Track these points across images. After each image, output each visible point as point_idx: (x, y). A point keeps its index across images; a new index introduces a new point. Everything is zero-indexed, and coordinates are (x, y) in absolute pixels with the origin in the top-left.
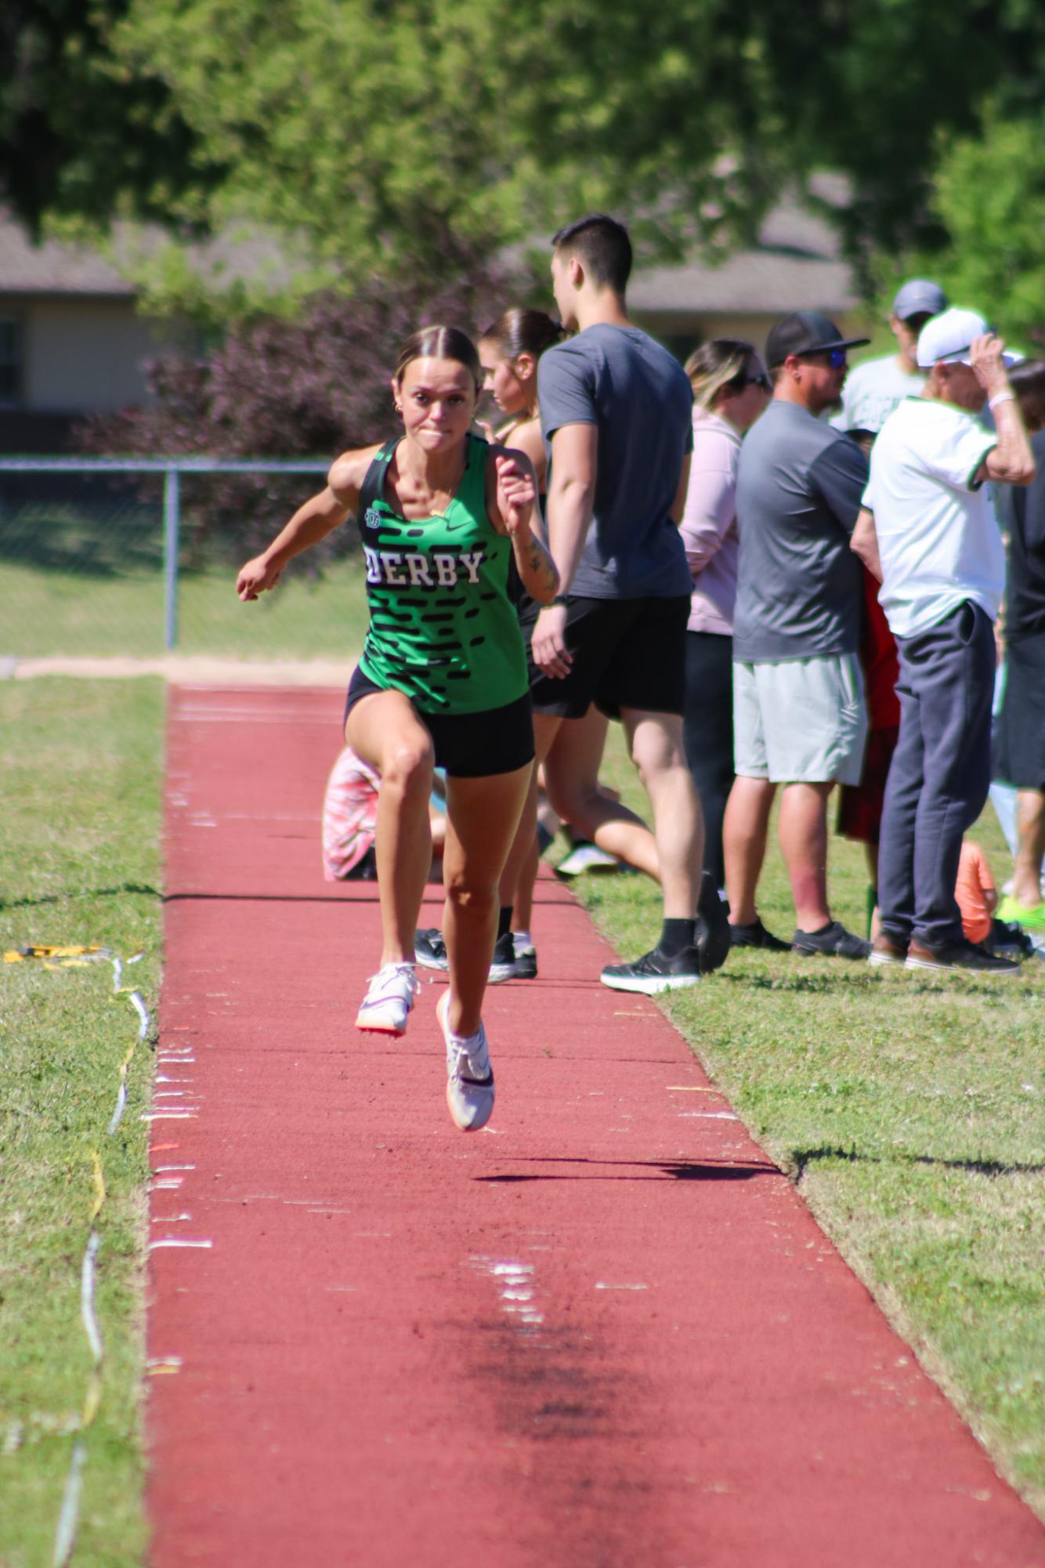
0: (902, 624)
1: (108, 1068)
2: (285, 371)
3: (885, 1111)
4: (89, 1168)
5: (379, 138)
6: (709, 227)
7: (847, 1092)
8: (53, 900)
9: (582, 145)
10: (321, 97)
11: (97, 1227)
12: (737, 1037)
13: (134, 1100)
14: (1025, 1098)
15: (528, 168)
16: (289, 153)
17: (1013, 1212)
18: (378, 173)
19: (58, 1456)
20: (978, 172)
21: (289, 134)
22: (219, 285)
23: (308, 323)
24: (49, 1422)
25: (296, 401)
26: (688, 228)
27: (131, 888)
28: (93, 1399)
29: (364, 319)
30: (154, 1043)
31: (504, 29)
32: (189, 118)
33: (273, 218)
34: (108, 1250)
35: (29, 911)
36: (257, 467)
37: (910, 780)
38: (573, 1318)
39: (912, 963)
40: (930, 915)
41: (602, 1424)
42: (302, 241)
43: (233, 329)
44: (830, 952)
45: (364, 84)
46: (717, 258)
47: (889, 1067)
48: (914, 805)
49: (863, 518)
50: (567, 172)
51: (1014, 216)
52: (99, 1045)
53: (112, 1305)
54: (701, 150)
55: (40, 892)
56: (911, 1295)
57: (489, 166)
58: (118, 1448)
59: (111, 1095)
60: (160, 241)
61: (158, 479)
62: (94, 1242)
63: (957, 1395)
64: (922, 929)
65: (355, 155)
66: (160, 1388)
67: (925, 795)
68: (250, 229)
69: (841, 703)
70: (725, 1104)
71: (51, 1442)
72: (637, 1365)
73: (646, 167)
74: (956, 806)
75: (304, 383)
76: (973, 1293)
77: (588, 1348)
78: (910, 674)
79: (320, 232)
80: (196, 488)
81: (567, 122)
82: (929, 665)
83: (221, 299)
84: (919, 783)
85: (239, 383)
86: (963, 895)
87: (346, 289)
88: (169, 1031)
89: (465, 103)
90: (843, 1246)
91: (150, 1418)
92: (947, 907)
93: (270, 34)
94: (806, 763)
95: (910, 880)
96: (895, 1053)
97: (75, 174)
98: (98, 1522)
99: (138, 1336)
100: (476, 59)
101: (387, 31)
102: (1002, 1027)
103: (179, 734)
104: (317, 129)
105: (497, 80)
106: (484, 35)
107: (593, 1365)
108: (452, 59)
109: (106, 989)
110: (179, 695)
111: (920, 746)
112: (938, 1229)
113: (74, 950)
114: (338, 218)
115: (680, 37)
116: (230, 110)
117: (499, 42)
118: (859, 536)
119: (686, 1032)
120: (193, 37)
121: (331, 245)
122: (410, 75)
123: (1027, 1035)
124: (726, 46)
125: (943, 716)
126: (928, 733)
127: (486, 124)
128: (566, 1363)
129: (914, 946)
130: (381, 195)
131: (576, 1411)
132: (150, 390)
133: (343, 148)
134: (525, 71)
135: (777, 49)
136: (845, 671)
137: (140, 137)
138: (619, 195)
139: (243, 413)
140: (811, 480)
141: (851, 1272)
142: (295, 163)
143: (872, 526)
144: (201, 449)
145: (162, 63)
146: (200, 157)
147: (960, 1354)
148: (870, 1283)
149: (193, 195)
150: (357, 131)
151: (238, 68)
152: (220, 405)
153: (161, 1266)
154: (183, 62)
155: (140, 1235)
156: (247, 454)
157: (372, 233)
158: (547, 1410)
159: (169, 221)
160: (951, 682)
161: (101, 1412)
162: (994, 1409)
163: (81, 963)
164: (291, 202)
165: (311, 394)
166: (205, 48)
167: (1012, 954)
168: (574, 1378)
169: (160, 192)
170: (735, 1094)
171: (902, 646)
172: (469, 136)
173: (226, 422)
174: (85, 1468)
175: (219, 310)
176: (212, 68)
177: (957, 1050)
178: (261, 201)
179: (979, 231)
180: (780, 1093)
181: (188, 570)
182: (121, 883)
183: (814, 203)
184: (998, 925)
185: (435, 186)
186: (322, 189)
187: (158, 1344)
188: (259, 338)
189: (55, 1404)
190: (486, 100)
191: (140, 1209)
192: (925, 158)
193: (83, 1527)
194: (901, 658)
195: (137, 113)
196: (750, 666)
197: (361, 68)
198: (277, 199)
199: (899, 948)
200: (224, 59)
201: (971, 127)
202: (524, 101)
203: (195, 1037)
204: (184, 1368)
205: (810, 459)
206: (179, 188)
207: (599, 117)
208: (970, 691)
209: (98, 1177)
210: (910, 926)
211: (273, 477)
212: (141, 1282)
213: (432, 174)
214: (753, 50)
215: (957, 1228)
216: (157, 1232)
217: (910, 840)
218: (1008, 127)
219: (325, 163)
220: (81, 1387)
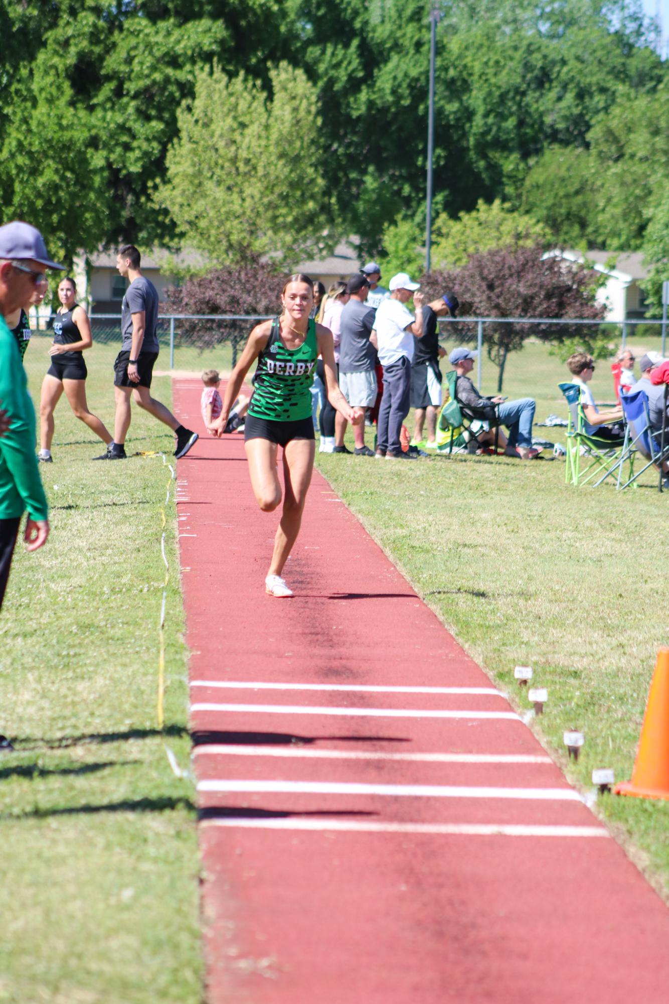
0: (384, 363)
1: (164, 486)
2: (203, 290)
3: (383, 499)
4: (161, 514)
5: (228, 225)
6: (321, 250)
7: (372, 494)
8: (144, 439)
9: (285, 227)
10: (212, 213)
11: (165, 530)
12: (340, 478)
13: (172, 495)
14: (421, 495)
15: (270, 233)
16: (203, 229)
17: (420, 527)
18: (228, 235)
19: (159, 594)
20: (395, 236)
21: (203, 224)
22: (183, 266)
23: (209, 277)
24: (156, 585)
25: (207, 299)
26: (316, 251)
27: (166, 436)
28: (167, 579)
29: (225, 276)
30: (176, 479)
31: (262, 194)
32: (175, 219)
33: (199, 248)
34: (168, 536)
35: (138, 442)
36: (195, 317)
37: (386, 406)
38: (299, 557)
39: (387, 457)
40: (393, 444)
41: (310, 586)
42: (207, 254)
43: (188, 278)
44: (364, 454)
45: (223, 210)
46: (323, 259)
47: (382, 486)
48: (388, 413)
49: (373, 333)
50: (282, 234)
51: (406, 248)
52: (161, 480)
53: (170, 552)
54: (318, 228)
55: (141, 437)
56: (394, 550)
57: (260, 233)
58: (175, 592)
59: (165, 494)
60: (166, 253)
61: (169, 320)
62: (164, 535)
63: (408, 578)
64: (390, 448)
65: (222, 230)
66: (185, 576)
67: (392, 410)
68: (193, 250)
69: (370, 384)
70: (337, 497)
71: (157, 590)
72: (318, 570)
73: (303, 233)
74: (400, 414)
75: (209, 293)
76: (411, 550)
77: (304, 565)
78: (386, 376)
79: (211, 252)
80: (179, 323)
81: (280, 220)
82: (393, 374)
83: (184, 270)
84: (390, 407)
85: (191, 295)
86: (402, 439)
87: (219, 267)
88: (179, 476)
89: (252, 215)
90: (373, 537)
91: (183, 584)
92: (397, 442)
93: (197, 196)
94: (361, 401)
95: (387, 434)
96: (384, 483)
97: (143, 235)
98: (171, 612)
99: (178, 561)
100: (255, 203)
101: (231, 195)
102: (413, 476)
103: (176, 392)
104: (211, 222)
105: (261, 209)
106: (257, 196)
107: (305, 570)
108: (248, 203)
109: (162, 464)
110: (175, 381)
111: (390, 396)
112: (400, 532)
113: (152, 453)
114: (217, 247)
115: (312, 197)
116: (186, 218)
117: (261, 199)
118: (372, 338)
119: (325, 477)
120: (176, 197)
121: (214, 255)
122: (236, 207)
123: (421, 478)
124: (326, 199)
125: (397, 388)
126: (392, 393)
127: (258, 221)
128: (298, 569)
129: (388, 452)
130: (229, 241)
131: (302, 582)
132: (166, 296)
133: (218, 227)
134: (270, 206)
135: (339, 200)
136: (372, 376)
137: (161, 225)
138: (295, 241)
139: (192, 301)
140: (363, 322)
141: (376, 544)
142: (205, 232)
143: (376, 335)
144: (181, 312)
145: (167, 204)
146: (178, 230)
147: (408, 567)
148: (382, 547)
149: (176, 240)
150: (222, 223)
151: (189, 205)
152: (186, 300)
153: (182, 542)
154: (173, 204)
155: (176, 533)
156: (193, 314)
157: (226, 251)
158: (294, 582)
159: (169, 248)
160: (399, 379)
161: (169, 582)
162: (419, 582)
163: (154, 456)
164: (204, 242)
165: (210, 296)
166: (179, 200)
167: (415, 455)
168: (301, 573)
169: (166, 240)
170: (340, 494)
171: (384, 369)
172: (254, 224)
173: (187, 304)
174: (166, 597)
175: (183, 273)
176: (181, 206)
177: (401, 482)
178: (195, 242)
179: (396, 252)
180: (353, 494)
181: (176, 346)
182: (163, 434)
183: (350, 243)
184: (411, 447)
185: (244, 238)
186: (212, 239)
187: (184, 563)
188: (196, 281)
189: (157, 579)
190: (258, 214)
191: (176, 525)
192: (381, 231)
193: (168, 614)
194: (384, 372)
195: (160, 218)
196: (345, 374)
197: (224, 205)
198: (200, 241)
199: (384, 453)
200: (186, 204)
201: (394, 223)
202: (270, 214)
203: (187, 477)
204: (192, 570)
205: (363, 315)
206: (172, 238)
207: (290, 219)
208: (405, 381)
209: (163, 517)
210: (386, 447)
211: (200, 320)
212: (177, 546)
213: (242, 235)
214: (333, 200)
215: (405, 532)
216: (181, 532)
217: (387, 423)
218: (404, 223)
219: (213, 232)
220: (164, 575)
